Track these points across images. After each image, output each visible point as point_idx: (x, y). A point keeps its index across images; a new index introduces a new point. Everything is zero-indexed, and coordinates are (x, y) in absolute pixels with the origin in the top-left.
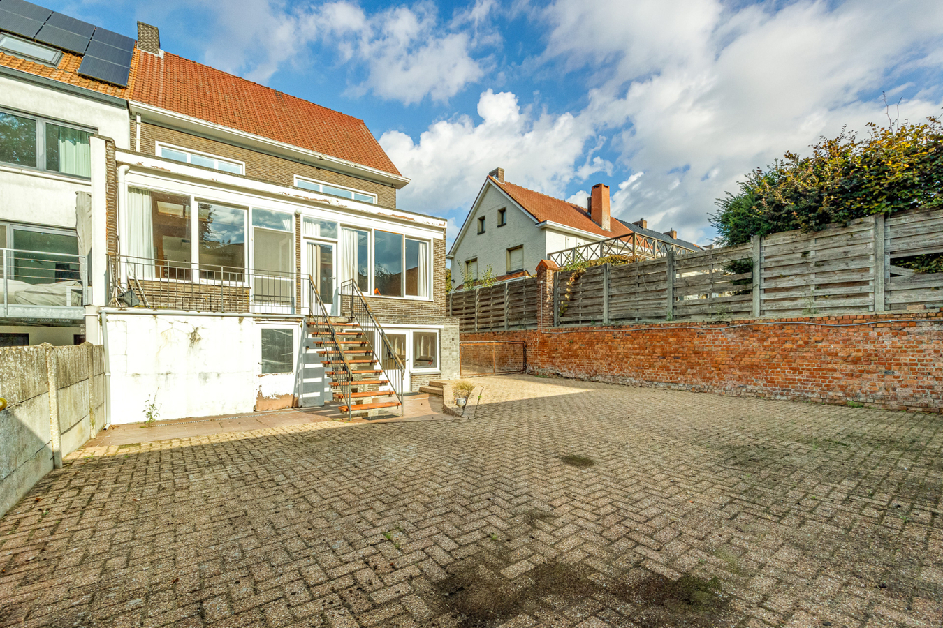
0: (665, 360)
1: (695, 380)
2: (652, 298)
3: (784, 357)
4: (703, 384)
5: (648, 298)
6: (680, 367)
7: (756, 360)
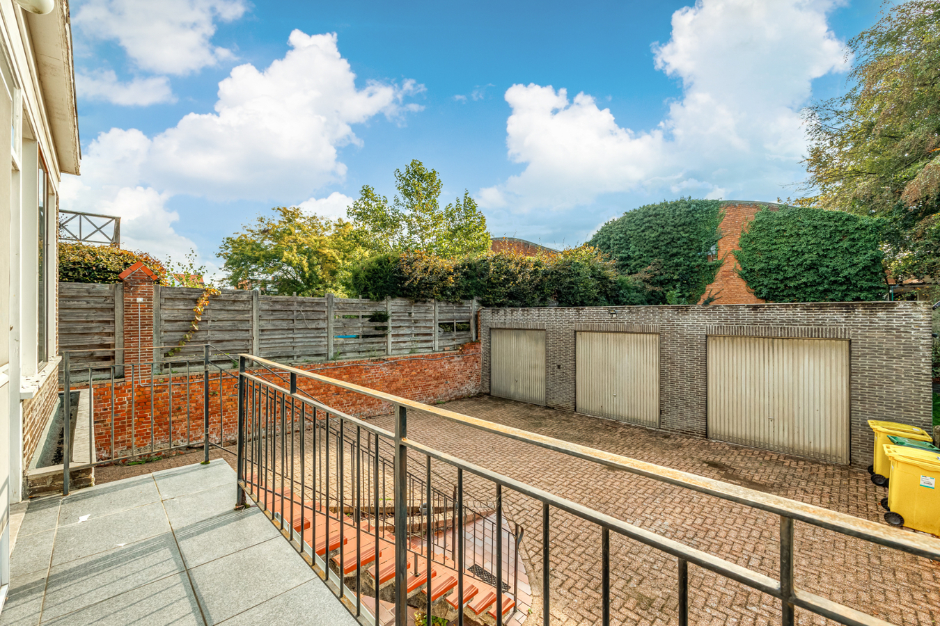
0: (339, 396)
1: (363, 409)
2: (312, 335)
3: (412, 380)
4: (369, 410)
5: (308, 335)
6: (351, 400)
7: (399, 385)
